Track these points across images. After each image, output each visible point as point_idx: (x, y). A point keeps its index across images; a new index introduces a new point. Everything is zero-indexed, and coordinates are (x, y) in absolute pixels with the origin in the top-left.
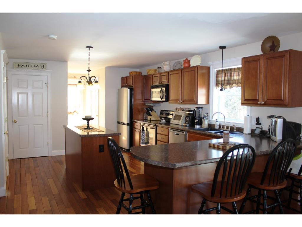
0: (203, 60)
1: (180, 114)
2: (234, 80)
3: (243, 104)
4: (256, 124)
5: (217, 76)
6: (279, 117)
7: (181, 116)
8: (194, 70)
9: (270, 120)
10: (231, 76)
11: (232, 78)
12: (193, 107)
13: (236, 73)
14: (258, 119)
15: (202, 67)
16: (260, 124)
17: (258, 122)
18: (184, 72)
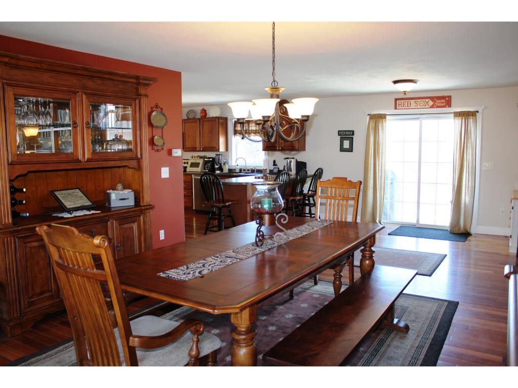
0: (222, 112)
1: (198, 161)
2: (252, 130)
3: (263, 150)
4: (274, 165)
5: (235, 127)
6: (293, 158)
7: (199, 163)
8: (215, 120)
9: (286, 161)
10: (249, 127)
11: (250, 129)
12: (212, 155)
13: (254, 124)
14: (274, 162)
15: (222, 118)
16: (276, 165)
17: (275, 164)
18: (203, 121)
